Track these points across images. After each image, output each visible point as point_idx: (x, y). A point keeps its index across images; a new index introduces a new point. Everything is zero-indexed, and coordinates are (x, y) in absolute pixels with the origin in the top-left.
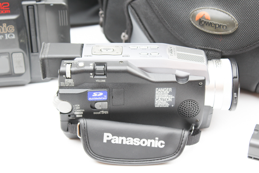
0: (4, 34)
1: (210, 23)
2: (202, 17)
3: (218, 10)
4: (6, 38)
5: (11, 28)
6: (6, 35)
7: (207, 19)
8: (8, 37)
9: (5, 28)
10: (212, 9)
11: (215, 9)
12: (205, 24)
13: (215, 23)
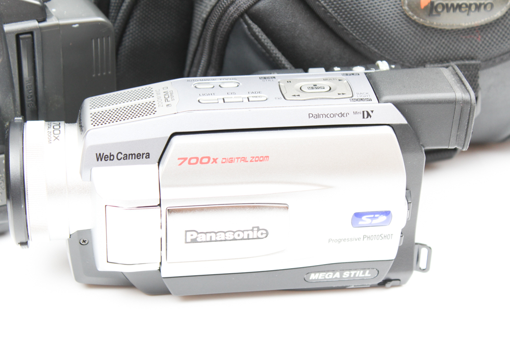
13: (468, 4)
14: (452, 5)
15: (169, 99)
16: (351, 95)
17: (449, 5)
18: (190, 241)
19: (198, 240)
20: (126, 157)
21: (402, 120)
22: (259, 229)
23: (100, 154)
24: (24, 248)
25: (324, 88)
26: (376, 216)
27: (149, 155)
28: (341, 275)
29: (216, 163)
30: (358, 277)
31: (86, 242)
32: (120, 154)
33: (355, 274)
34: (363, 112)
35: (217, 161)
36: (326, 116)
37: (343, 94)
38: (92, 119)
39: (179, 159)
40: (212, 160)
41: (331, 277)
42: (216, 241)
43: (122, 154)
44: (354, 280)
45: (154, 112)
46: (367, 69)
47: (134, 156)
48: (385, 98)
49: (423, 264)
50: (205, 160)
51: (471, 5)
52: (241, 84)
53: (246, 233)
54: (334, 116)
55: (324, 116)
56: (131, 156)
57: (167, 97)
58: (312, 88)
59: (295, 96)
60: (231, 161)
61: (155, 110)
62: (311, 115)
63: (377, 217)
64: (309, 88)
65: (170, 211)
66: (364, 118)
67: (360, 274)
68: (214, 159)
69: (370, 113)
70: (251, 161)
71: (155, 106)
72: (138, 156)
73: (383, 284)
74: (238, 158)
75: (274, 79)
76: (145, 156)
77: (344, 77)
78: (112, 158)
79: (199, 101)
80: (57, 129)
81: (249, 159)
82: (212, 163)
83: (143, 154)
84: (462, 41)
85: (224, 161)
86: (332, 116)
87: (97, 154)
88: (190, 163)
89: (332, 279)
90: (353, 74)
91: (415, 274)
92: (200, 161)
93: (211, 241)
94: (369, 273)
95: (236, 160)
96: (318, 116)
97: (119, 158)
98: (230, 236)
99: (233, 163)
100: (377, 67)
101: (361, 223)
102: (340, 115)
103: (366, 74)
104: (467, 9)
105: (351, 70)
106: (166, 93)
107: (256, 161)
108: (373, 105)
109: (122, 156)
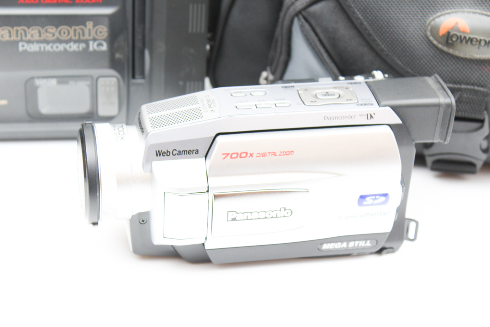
0: (86, 42)
1: (469, 38)
2: (452, 29)
3: (482, 14)
4: (91, 49)
5: (102, 30)
6: (91, 43)
7: (464, 32)
8: (93, 47)
9: (90, 30)
10: (470, 12)
11: (476, 13)
12: (459, 41)
13: (479, 39)
14: (465, 37)
15: (212, 106)
16: (357, 101)
17: (463, 37)
18: (231, 220)
19: (237, 219)
20: (180, 153)
21: (398, 121)
22: (285, 209)
23: (159, 151)
24: (95, 227)
25: (334, 95)
26: (377, 197)
27: (198, 152)
28: (348, 244)
29: (252, 157)
30: (361, 246)
31: (145, 222)
32: (174, 151)
33: (359, 244)
34: (367, 115)
35: (253, 155)
36: (338, 118)
37: (350, 100)
38: (151, 122)
39: (223, 154)
40: (249, 155)
41: (339, 247)
42: (251, 219)
43: (176, 150)
44: (357, 249)
45: (201, 116)
46: (366, 78)
47: (186, 152)
48: (383, 103)
49: (411, 235)
50: (244, 155)
51: (481, 40)
52: (268, 92)
53: (275, 213)
54: (345, 118)
55: (336, 118)
56: (183, 152)
57: (210, 104)
58: (325, 95)
59: (312, 102)
60: (264, 155)
61: (202, 115)
62: (326, 118)
63: (378, 199)
64: (323, 95)
65: (216, 197)
66: (368, 119)
67: (362, 244)
68: (250, 154)
69: (373, 115)
70: (280, 155)
71: (201, 112)
72: (189, 152)
73: (380, 251)
74: (269, 153)
75: (293, 88)
76: (194, 152)
77: (349, 86)
78: (168, 154)
79: (236, 107)
80: (121, 131)
81: (278, 154)
82: (249, 157)
83: (193, 151)
84: (474, 70)
85: (258, 155)
86: (343, 118)
87: (156, 151)
88: (231, 157)
89: (340, 248)
90: (356, 83)
91: (405, 242)
92: (239, 155)
93: (247, 219)
94: (370, 243)
95: (268, 154)
96: (331, 118)
97: (174, 154)
98: (262, 215)
99: (265, 157)
100: (373, 77)
101: (365, 203)
102: (349, 117)
103: (366, 82)
104: (478, 43)
105: (353, 79)
106: (209, 101)
107: (283, 155)
108: (375, 108)
109: (177, 152)
